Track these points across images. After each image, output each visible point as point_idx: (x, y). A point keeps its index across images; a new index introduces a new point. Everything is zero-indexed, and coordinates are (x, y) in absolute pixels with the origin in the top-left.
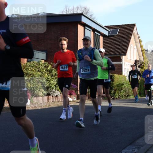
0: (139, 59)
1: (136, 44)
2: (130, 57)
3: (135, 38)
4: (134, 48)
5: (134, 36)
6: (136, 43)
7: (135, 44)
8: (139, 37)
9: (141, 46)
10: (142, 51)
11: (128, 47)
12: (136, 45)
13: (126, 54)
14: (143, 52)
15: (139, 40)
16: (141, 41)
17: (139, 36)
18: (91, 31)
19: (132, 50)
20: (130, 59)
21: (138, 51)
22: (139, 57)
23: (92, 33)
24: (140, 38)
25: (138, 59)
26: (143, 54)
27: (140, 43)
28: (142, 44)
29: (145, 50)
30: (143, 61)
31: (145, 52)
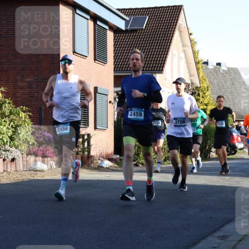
0: (191, 80)
1: (185, 49)
3: (181, 36)
5: (180, 32)
6: (184, 46)
7: (181, 49)
8: (191, 34)
9: (194, 52)
10: (197, 63)
12: (184, 51)
13: (162, 70)
14: (200, 65)
15: (191, 41)
16: (195, 43)
17: (190, 32)
18: (88, 19)
19: (175, 61)
21: (187, 63)
22: (190, 76)
23: (91, 23)
26: (198, 69)
27: (192, 48)
28: (196, 50)
29: (203, 61)
30: (199, 86)
31: (202, 67)
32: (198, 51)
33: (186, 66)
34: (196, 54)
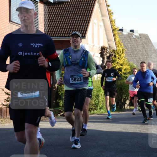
0: (109, 44)
1: (103, 18)
2: (93, 42)
3: (100, 7)
4: (99, 26)
5: (100, 4)
6: (102, 16)
7: (101, 19)
8: (108, 6)
9: (111, 21)
10: (114, 30)
11: (89, 23)
12: (103, 20)
13: (85, 36)
14: (116, 32)
15: (109, 12)
16: (112, 13)
17: (108, 4)
19: (96, 28)
20: (92, 45)
21: (106, 30)
22: (108, 41)
24: (109, 8)
25: (107, 46)
26: (114, 35)
27: (110, 17)
28: (113, 19)
29: (119, 28)
30: (116, 49)
31: (118, 33)
32: (115, 20)
33: (105, 33)
34: (113, 23)
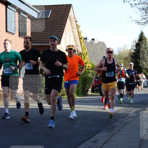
0: (77, 48)
3: (71, 22)
4: (70, 36)
5: (71, 20)
6: (72, 28)
7: (71, 30)
8: (77, 21)
9: (79, 32)
10: (80, 39)
11: (63, 33)
12: (73, 31)
13: (60, 43)
14: (82, 40)
15: (77, 26)
16: (79, 27)
17: (76, 20)
18: (15, 11)
19: (68, 37)
21: (75, 39)
23: (17, 14)
24: (77, 23)
26: (81, 42)
27: (77, 29)
28: (80, 31)
29: (83, 38)
30: (82, 52)
31: (83, 41)
32: (81, 31)
33: (74, 40)
34: (80, 33)
